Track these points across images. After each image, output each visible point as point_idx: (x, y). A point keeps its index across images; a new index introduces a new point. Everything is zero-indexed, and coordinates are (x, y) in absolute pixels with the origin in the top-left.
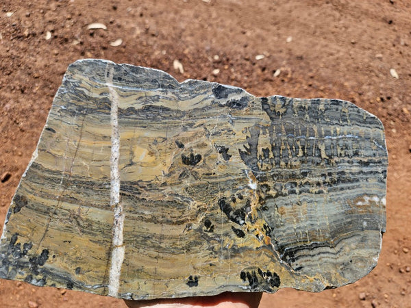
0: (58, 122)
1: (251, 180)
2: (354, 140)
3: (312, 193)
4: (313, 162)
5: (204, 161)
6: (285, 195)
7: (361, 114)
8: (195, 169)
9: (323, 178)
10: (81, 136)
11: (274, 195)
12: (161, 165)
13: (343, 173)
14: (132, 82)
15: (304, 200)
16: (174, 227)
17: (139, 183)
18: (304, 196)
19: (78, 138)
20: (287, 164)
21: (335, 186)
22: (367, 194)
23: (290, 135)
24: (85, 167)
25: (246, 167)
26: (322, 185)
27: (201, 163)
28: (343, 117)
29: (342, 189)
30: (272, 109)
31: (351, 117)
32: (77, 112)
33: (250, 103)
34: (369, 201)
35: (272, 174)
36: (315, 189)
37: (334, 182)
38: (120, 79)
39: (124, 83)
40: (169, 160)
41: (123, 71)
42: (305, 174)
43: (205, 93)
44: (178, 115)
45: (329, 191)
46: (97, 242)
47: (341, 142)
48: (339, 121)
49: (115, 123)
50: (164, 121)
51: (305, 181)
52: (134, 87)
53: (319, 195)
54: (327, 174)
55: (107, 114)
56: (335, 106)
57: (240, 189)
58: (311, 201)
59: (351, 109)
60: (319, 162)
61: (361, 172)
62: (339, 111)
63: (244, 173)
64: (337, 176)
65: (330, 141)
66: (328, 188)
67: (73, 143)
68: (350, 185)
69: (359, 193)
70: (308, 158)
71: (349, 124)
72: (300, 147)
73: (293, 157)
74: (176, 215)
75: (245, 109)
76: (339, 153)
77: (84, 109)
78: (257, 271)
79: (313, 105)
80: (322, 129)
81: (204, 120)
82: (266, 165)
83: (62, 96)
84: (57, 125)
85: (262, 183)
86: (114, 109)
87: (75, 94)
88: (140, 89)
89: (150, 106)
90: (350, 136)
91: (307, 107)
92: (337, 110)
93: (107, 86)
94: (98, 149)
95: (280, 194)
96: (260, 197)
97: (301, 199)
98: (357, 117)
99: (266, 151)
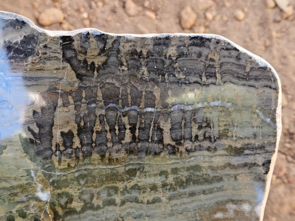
1: (40, 186)
2: (223, 110)
3: (142, 202)
4: (148, 152)
6: (98, 208)
7: (242, 62)
9: (163, 178)
11: (78, 209)
13: (197, 168)
15: (129, 214)
18: (129, 208)
20: (103, 156)
21: (182, 190)
22: (232, 201)
23: (111, 105)
25: (32, 166)
26: (160, 190)
29: (192, 194)
30: (81, 57)
31: (224, 68)
33: (39, 48)
34: (235, 211)
35: (77, 174)
36: (149, 196)
37: (181, 184)
42: (132, 173)
45: (170, 199)
47: (200, 116)
48: (201, 76)
51: (132, 184)
53: (153, 206)
54: (169, 171)
56: (196, 49)
57: (22, 202)
58: (140, 216)
59: (226, 53)
60: (158, 151)
61: (228, 165)
62: (203, 58)
63: (29, 174)
64: (186, 174)
65: (181, 114)
66: (169, 194)
68: (206, 187)
69: (220, 199)
70: (139, 145)
72: (128, 127)
73: (114, 144)
75: (30, 59)
76: (194, 135)
79: (157, 48)
80: (170, 93)
82: (66, 161)
85: (59, 191)
90: (216, 103)
91: (145, 53)
92: (200, 55)
95: (88, 206)
96: (56, 213)
97: (124, 214)
98: (234, 69)
99: (67, 136)
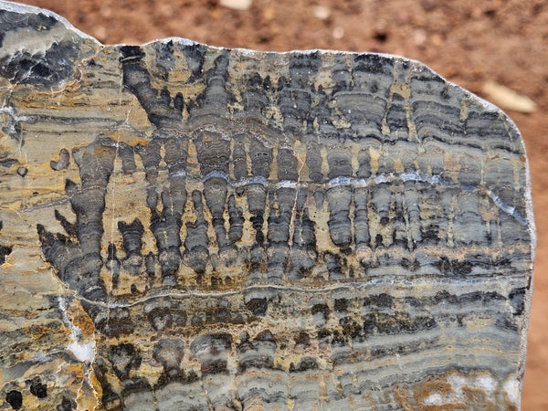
1: (76, 330)
2: (424, 188)
3: (279, 368)
4: (287, 265)
6: (192, 378)
7: (453, 103)
9: (319, 318)
11: (153, 381)
13: (384, 300)
15: (254, 392)
20: (200, 273)
21: (357, 345)
22: (458, 369)
23: (215, 174)
25: (60, 288)
26: (315, 342)
28: (394, 114)
29: (379, 353)
30: (157, 84)
31: (422, 111)
33: (80, 66)
34: (466, 391)
35: (149, 308)
37: (354, 332)
42: (258, 307)
45: (335, 362)
47: (382, 198)
48: (379, 126)
51: (259, 329)
53: (302, 377)
54: (331, 305)
56: (367, 77)
57: (39, 363)
58: (277, 397)
59: (422, 85)
60: (306, 264)
61: (445, 296)
62: (381, 94)
63: (54, 305)
64: (364, 311)
65: (347, 194)
66: (333, 351)
68: (405, 339)
69: (434, 365)
70: (271, 251)
71: (411, 136)
72: (248, 216)
73: (221, 248)
75: (63, 84)
76: (373, 235)
79: (296, 73)
80: (324, 153)
82: (128, 279)
85: (114, 342)
90: (411, 176)
91: (274, 80)
92: (375, 88)
95: (171, 375)
96: (107, 389)
97: (244, 391)
98: (439, 113)
99: (131, 231)
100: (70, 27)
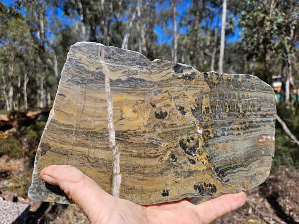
0: (67, 89)
1: (198, 128)
2: (258, 101)
3: (234, 135)
4: (235, 115)
5: (169, 116)
6: (219, 137)
7: (262, 84)
8: (164, 121)
9: (241, 125)
10: (85, 100)
11: (212, 137)
12: (141, 119)
13: (252, 122)
14: (118, 60)
15: (230, 139)
16: (152, 159)
17: (128, 132)
18: (230, 137)
19: (83, 101)
20: (220, 117)
21: (247, 130)
22: (264, 135)
23: (221, 98)
24: (90, 122)
25: (195, 120)
26: (240, 130)
27: (167, 117)
28: (253, 87)
29: (251, 132)
30: (211, 80)
31: (257, 86)
32: (81, 82)
33: (197, 77)
34: (266, 139)
35: (211, 124)
36: (236, 133)
37: (247, 128)
38: (109, 58)
39: (112, 61)
40: (147, 115)
41: (111, 52)
42: (230, 123)
43: (168, 69)
44: (151, 84)
45: (244, 133)
46: (103, 172)
47: (251, 103)
48: (250, 89)
49: (108, 90)
50: (142, 89)
51: (230, 127)
52: (120, 64)
53: (238, 136)
54: (243, 123)
55: (102, 83)
56: (247, 79)
57: (192, 134)
58: (234, 140)
59: (257, 81)
60: (238, 115)
61: (262, 121)
62: (250, 83)
63: (194, 123)
64: (248, 124)
65: (245, 102)
66: (243, 132)
67: (80, 105)
68: (255, 129)
69: (260, 134)
70: (232, 113)
71: (256, 91)
72: (228, 106)
73: (223, 112)
74: (153, 152)
75: (194, 80)
76: (250, 110)
77: (86, 79)
78: (203, 184)
79: (235, 78)
80: (240, 94)
81: (168, 88)
82: (207, 118)
83: (68, 69)
84: (67, 92)
85: (205, 130)
86: (107, 80)
87: (78, 68)
88: (124, 66)
89: (132, 78)
90: (256, 98)
92: (249, 81)
93: (100, 63)
94: (98, 109)
95: (216, 136)
96: (204, 138)
97: (228, 139)
98: (260, 86)
99: (207, 109)
100: (194, 69)
